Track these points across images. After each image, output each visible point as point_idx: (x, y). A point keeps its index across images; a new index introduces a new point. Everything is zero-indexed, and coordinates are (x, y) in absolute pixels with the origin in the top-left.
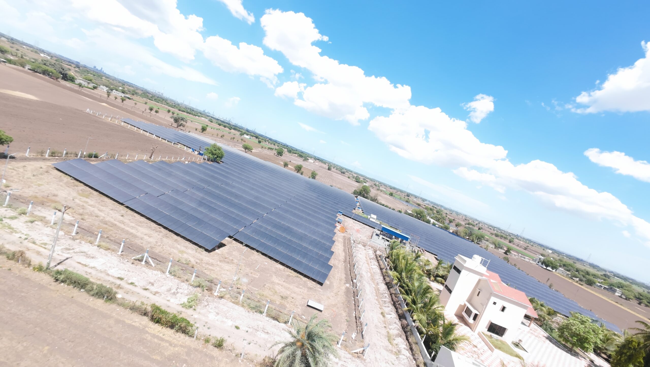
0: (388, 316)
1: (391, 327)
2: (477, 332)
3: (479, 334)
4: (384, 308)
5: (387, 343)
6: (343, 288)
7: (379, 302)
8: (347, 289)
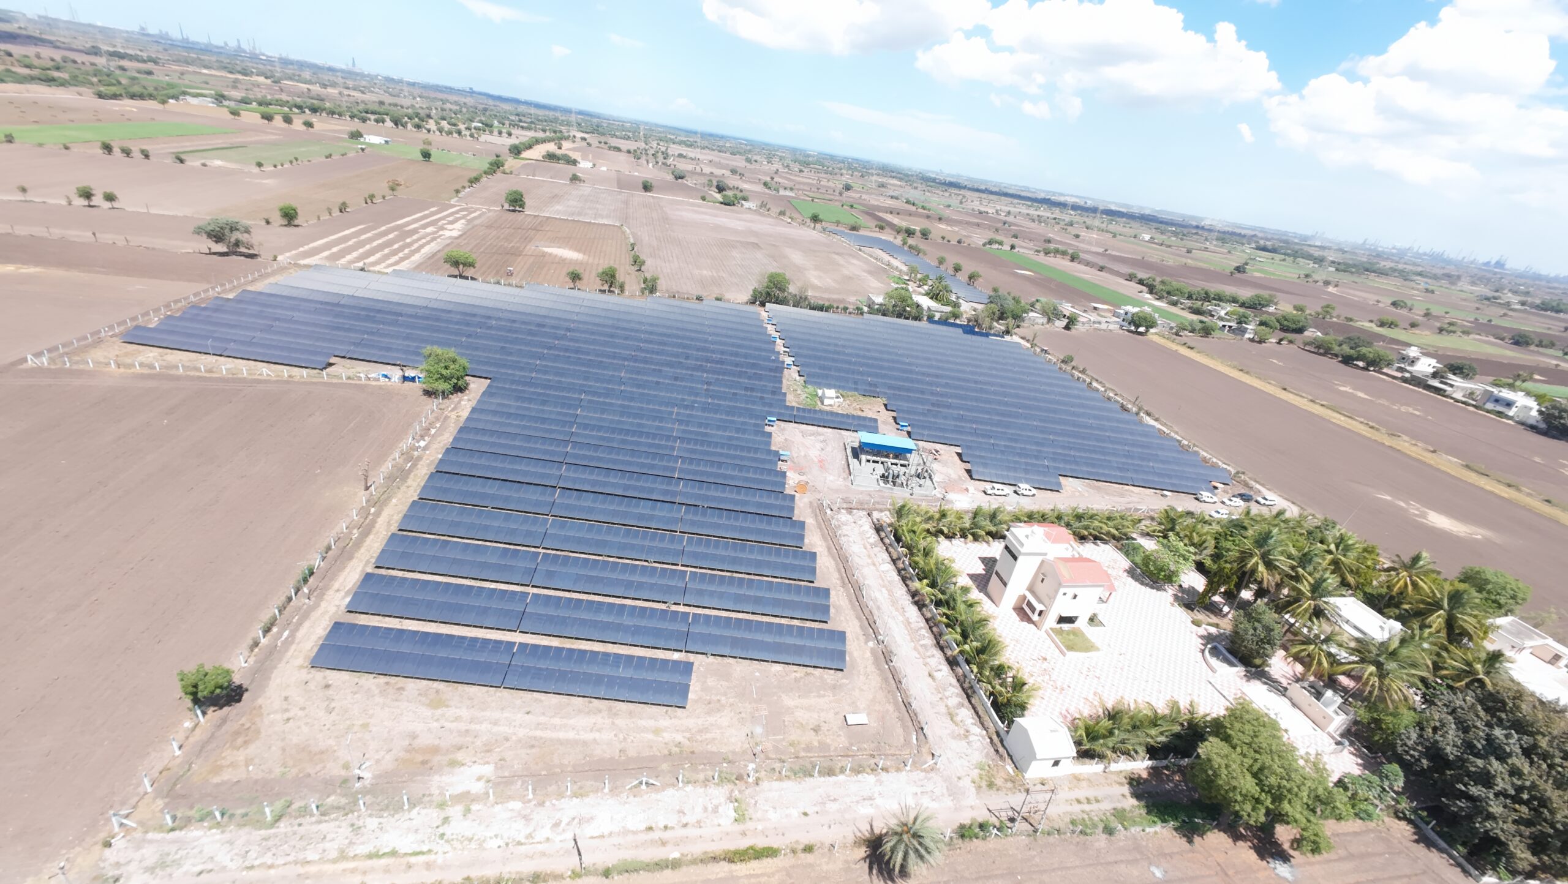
0: (938, 675)
1: (947, 694)
2: (1044, 629)
3: (1046, 632)
4: (928, 660)
5: (952, 726)
6: (868, 654)
7: (919, 653)
8: (873, 651)
